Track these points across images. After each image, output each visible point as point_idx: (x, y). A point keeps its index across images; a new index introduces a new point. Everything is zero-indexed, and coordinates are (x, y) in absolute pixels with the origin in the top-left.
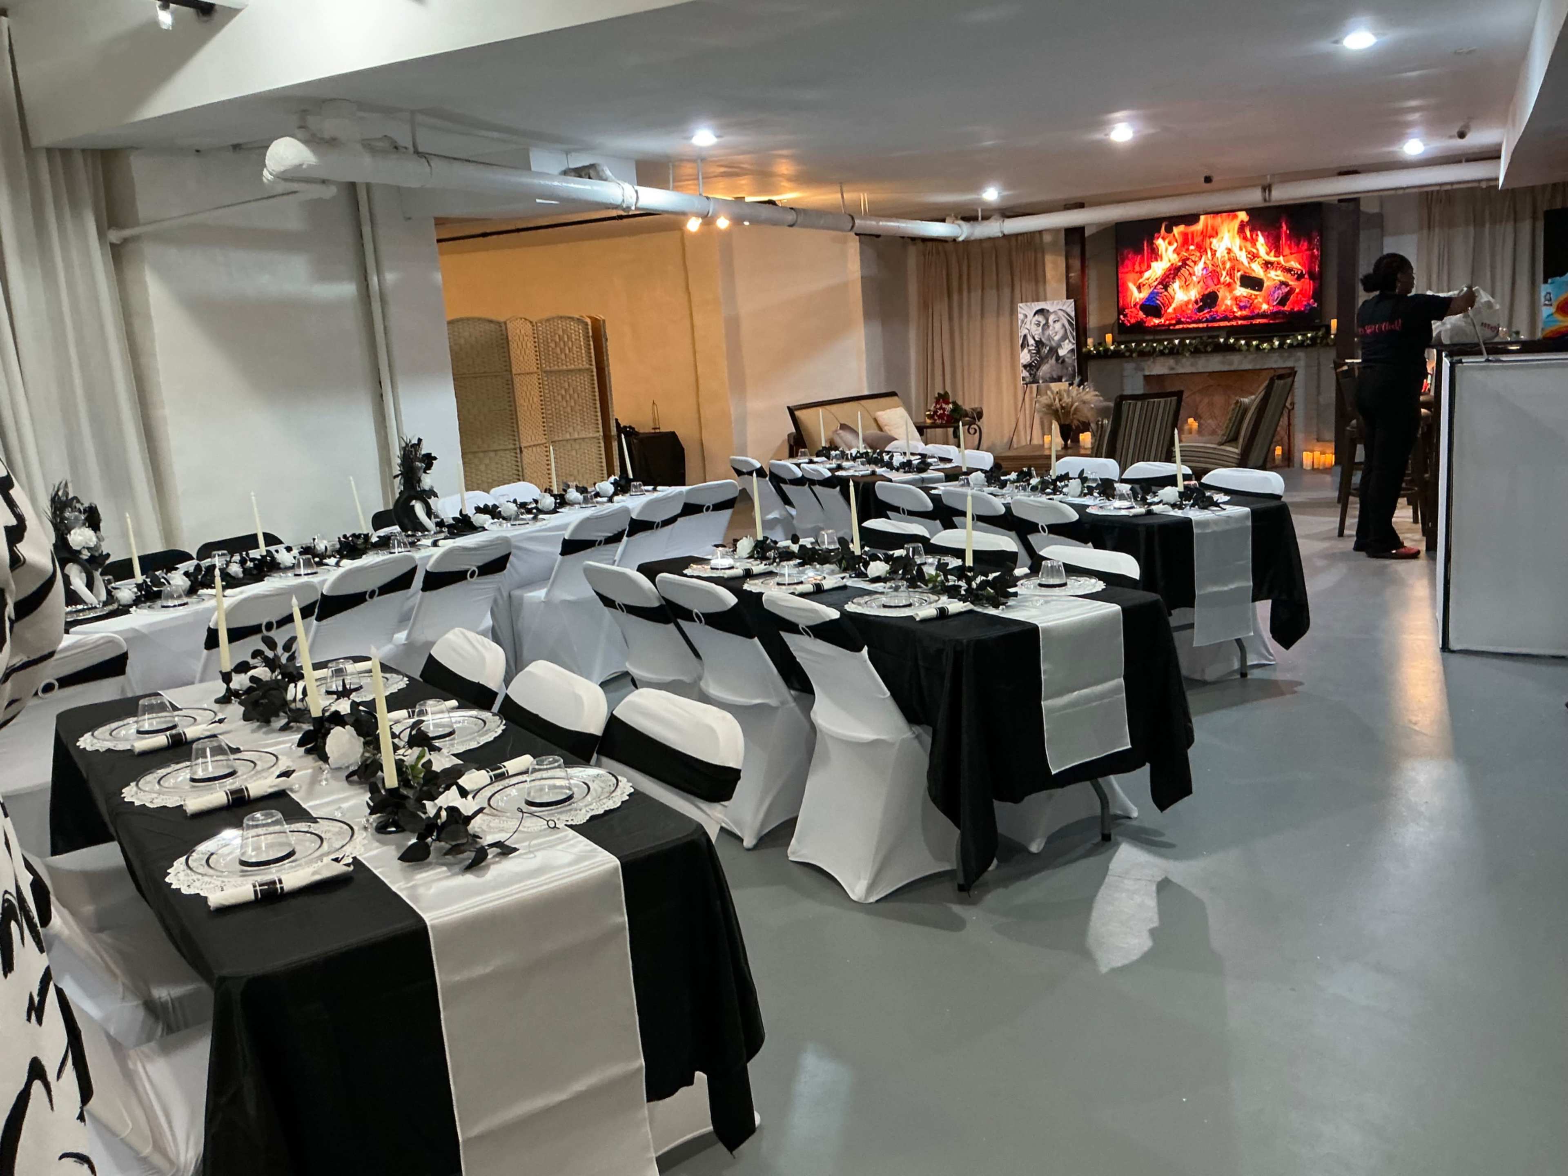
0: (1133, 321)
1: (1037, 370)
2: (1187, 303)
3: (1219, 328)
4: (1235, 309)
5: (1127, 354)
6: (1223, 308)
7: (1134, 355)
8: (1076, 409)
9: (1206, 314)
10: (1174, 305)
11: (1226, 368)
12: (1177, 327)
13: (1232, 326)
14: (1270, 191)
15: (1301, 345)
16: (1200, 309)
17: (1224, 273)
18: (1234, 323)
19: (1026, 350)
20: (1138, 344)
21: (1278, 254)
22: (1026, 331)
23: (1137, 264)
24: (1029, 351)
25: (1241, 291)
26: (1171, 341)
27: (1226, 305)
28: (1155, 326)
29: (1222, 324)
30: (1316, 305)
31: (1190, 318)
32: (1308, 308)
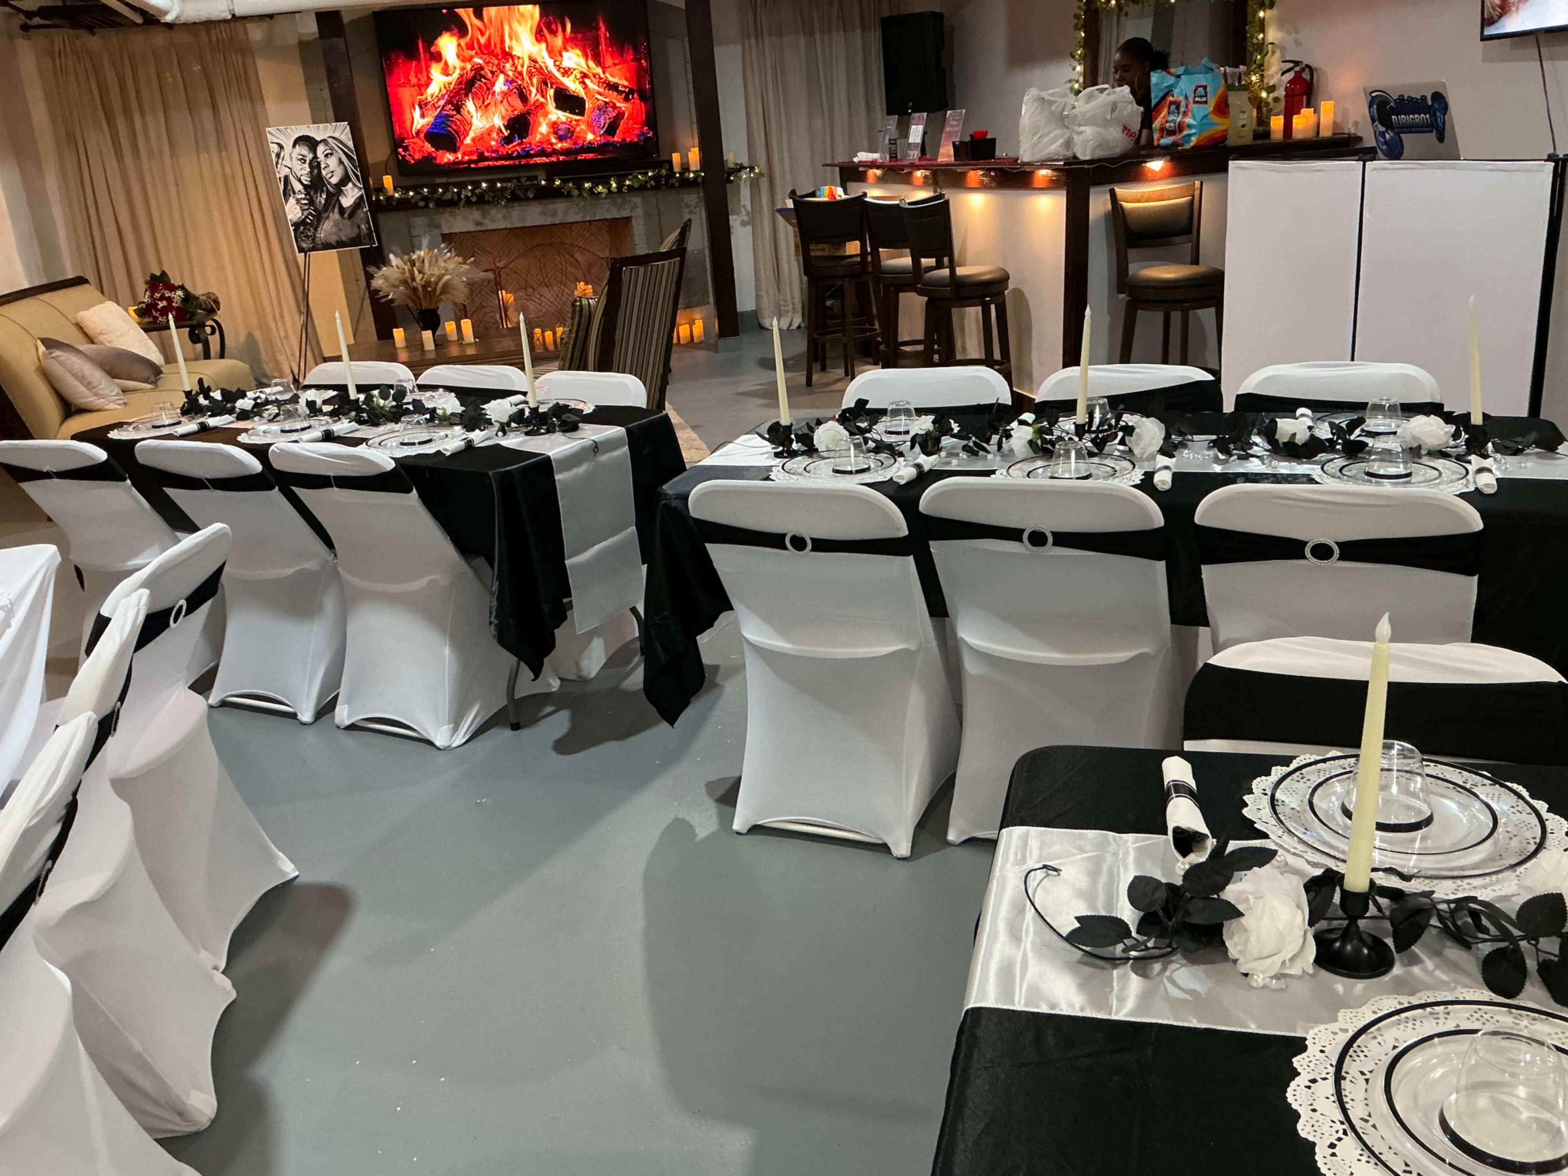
0: (417, 156)
1: (316, 229)
2: (489, 131)
3: (536, 165)
4: (554, 140)
5: (422, 204)
6: (538, 137)
7: (431, 205)
8: (445, 285)
9: (514, 147)
10: (472, 134)
11: (549, 221)
12: (481, 165)
13: (552, 163)
15: (643, 188)
16: (508, 140)
17: (534, 90)
18: (554, 159)
19: (292, 201)
20: (433, 188)
21: (599, 62)
22: (285, 171)
23: (412, 73)
24: (298, 201)
25: (557, 115)
26: (476, 185)
27: (541, 134)
28: (449, 163)
29: (538, 160)
30: (650, 134)
31: (496, 151)
32: (642, 138)
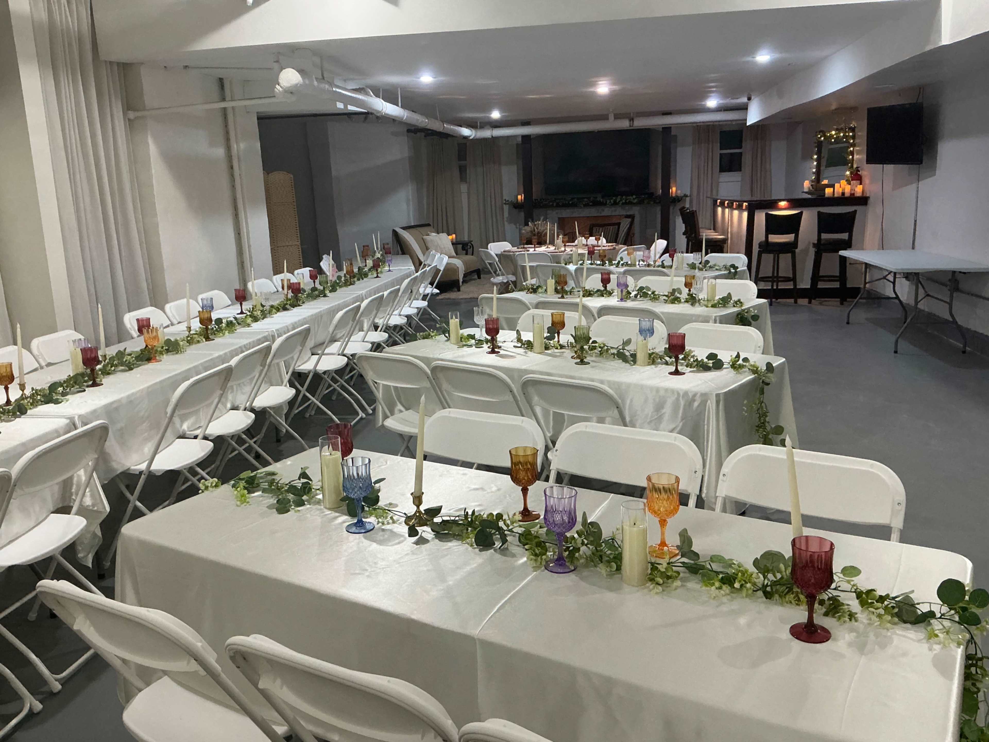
7: (554, 206)
11: (599, 214)
14: (633, 122)
